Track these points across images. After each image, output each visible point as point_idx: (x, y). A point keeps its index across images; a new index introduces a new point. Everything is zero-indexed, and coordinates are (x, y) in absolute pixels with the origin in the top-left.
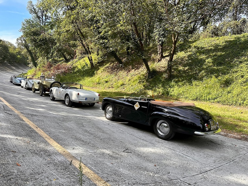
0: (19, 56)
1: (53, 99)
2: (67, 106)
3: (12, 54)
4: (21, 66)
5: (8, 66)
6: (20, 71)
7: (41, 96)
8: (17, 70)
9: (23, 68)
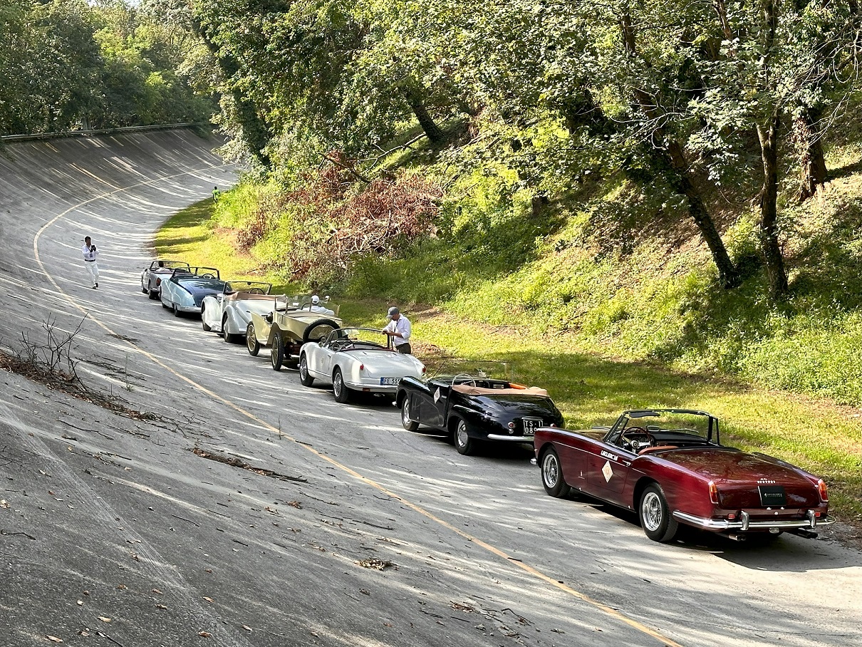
0: (155, 78)
1: (309, 382)
2: (338, 400)
3: (117, 66)
4: (172, 144)
5: (92, 158)
6: (166, 185)
7: (277, 369)
8: (149, 182)
9: (180, 158)
